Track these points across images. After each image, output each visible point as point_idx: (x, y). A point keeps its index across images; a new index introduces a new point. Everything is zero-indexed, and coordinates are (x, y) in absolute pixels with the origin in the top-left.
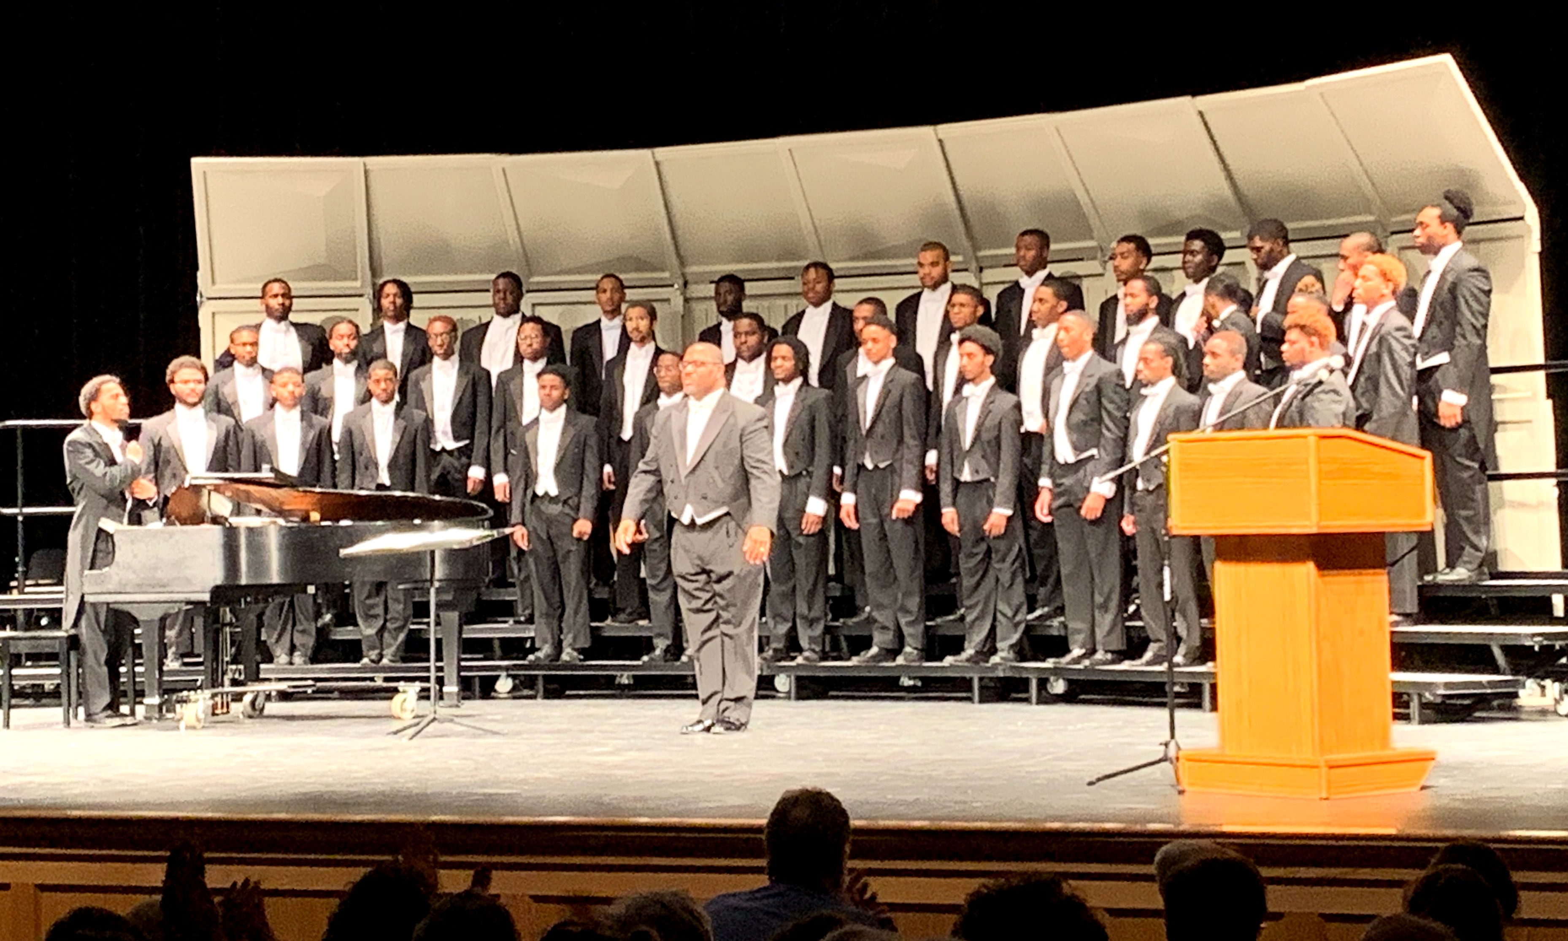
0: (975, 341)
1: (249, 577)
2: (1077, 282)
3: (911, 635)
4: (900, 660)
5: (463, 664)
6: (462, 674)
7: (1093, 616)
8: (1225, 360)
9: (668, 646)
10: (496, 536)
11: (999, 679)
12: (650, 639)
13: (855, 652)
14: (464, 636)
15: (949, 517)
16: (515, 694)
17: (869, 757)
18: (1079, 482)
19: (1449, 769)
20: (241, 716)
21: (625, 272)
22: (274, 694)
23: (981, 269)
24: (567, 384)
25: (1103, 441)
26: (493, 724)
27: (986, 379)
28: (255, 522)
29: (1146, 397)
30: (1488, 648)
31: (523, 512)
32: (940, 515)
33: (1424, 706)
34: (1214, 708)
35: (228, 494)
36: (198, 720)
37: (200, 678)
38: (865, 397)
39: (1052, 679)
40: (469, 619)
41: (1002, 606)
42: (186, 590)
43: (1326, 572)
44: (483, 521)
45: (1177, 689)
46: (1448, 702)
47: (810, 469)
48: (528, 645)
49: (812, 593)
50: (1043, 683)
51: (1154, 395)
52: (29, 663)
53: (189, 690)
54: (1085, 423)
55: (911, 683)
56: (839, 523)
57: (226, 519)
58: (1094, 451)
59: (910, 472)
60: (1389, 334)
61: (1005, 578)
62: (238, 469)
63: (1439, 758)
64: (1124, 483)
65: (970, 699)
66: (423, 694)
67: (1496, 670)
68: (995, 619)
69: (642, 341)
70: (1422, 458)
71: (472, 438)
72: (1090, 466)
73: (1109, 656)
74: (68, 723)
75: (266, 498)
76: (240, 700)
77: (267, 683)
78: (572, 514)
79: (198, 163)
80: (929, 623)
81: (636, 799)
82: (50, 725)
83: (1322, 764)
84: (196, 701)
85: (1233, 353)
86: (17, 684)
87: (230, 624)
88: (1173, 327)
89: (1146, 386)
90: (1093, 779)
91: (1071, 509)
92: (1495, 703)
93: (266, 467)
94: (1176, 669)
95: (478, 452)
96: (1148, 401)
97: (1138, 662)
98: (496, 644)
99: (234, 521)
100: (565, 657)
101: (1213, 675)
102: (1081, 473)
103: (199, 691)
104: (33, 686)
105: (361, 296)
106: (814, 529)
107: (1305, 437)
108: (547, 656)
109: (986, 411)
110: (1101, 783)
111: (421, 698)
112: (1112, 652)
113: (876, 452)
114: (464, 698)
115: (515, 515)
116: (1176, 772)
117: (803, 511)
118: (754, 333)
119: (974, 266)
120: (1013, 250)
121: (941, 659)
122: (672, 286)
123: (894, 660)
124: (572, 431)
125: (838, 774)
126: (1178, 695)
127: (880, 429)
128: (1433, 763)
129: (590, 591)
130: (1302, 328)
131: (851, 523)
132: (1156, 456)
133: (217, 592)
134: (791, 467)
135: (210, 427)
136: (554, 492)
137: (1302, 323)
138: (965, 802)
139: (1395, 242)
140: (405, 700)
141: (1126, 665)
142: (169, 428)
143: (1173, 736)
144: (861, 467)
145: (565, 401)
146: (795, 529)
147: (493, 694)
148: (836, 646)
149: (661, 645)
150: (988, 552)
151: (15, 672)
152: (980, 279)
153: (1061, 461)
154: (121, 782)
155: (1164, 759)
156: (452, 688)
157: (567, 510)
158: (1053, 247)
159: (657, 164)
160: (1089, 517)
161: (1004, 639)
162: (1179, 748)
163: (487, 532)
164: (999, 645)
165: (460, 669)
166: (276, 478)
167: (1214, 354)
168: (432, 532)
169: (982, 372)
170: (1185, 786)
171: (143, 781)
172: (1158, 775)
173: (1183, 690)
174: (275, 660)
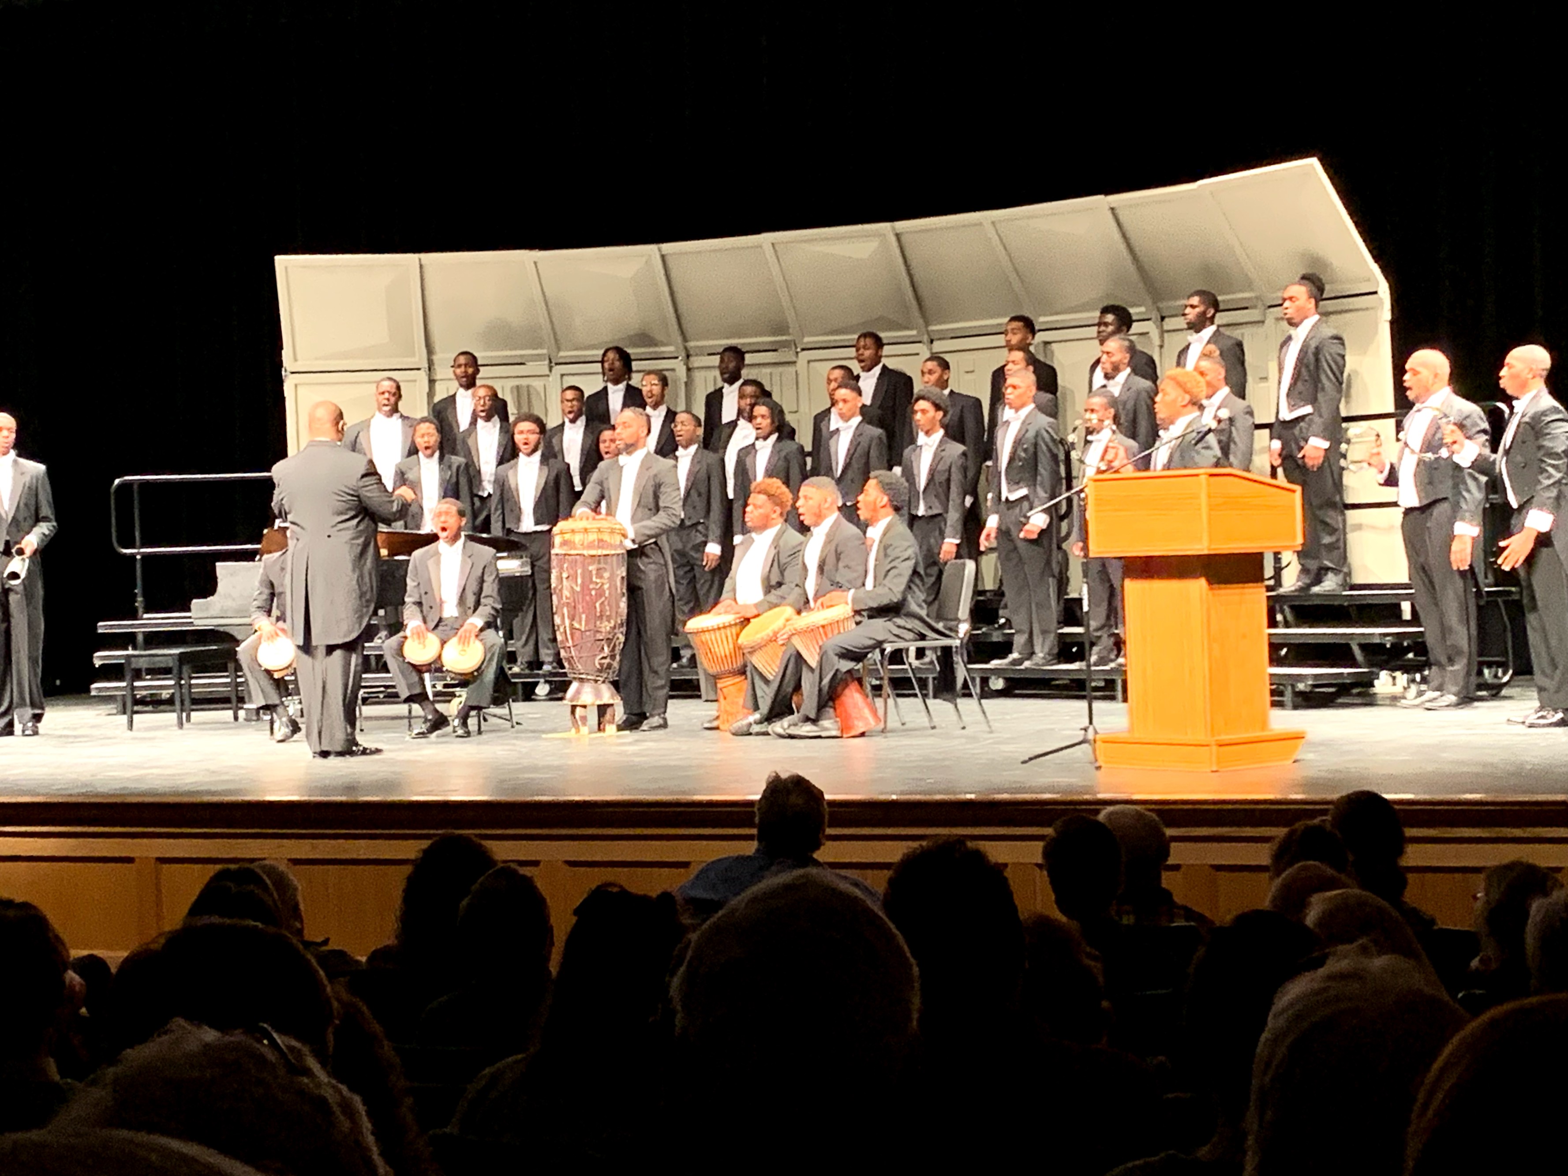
0: (927, 400)
7: (1031, 625)
16: (550, 696)
18: (1017, 515)
19: (1316, 746)
23: (932, 341)
27: (937, 430)
30: (1347, 646)
33: (1296, 694)
34: (1125, 700)
38: (837, 448)
39: (993, 677)
43: (1216, 586)
45: (1094, 684)
46: (1316, 690)
50: (985, 681)
52: (149, 677)
63: (1309, 737)
67: (1355, 664)
69: (656, 404)
70: (1294, 491)
73: (1047, 659)
74: (181, 725)
79: (281, 261)
82: (166, 727)
83: (1213, 743)
86: (139, 694)
90: (1026, 758)
92: (1355, 691)
101: (1124, 670)
104: (152, 695)
105: (419, 369)
109: (937, 458)
110: (1033, 761)
112: (1050, 655)
113: (847, 493)
116: (1094, 751)
119: (925, 338)
122: (677, 358)
126: (1097, 689)
127: (850, 475)
128: (1303, 741)
143: (1091, 722)
147: (533, 697)
150: (940, 575)
151: (136, 684)
154: (227, 773)
155: (1083, 742)
159: (663, 257)
162: (1096, 732)
169: (934, 425)
170: (1101, 763)
171: (243, 772)
172: (1079, 754)
173: (1100, 685)
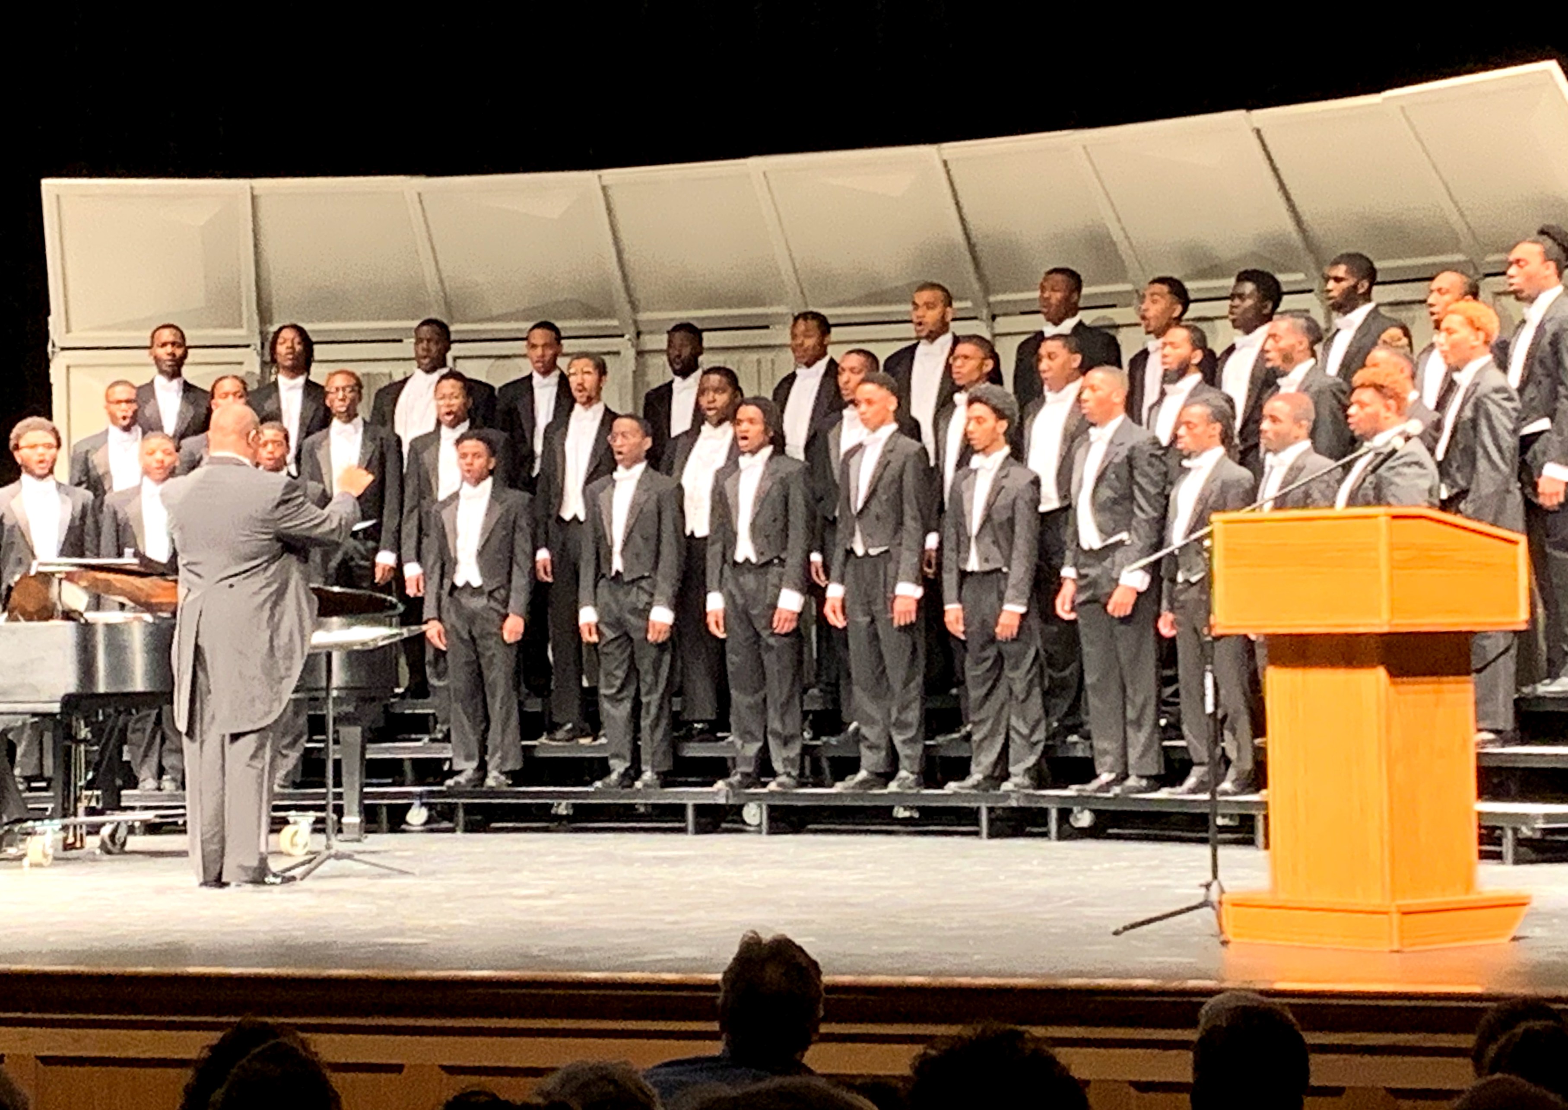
0: (986, 403)
1: (108, 684)
2: (1112, 332)
3: (907, 757)
4: (893, 787)
5: (366, 790)
6: (367, 802)
7: (1125, 732)
8: (1285, 426)
9: (627, 770)
10: (406, 635)
11: (1012, 809)
12: (605, 760)
13: (839, 776)
14: (368, 756)
15: (953, 613)
16: (430, 826)
17: (852, 901)
18: (1107, 572)
19: (1547, 917)
20: (98, 851)
21: (565, 318)
22: (137, 824)
23: (994, 317)
24: (493, 452)
25: (1134, 523)
26: (399, 861)
27: (1000, 448)
28: (114, 617)
29: (1189, 470)
31: (439, 608)
32: (942, 613)
33: (1520, 842)
34: (1267, 846)
35: (84, 583)
36: (45, 856)
37: (50, 806)
38: (858, 470)
39: (1076, 809)
40: (376, 735)
41: (1014, 721)
42: (32, 699)
43: (1399, 680)
44: (391, 617)
45: (1220, 821)
46: (1549, 838)
47: (783, 556)
48: (446, 767)
49: (787, 704)
50: (1065, 815)
51: (1199, 468)
53: (35, 820)
54: (1115, 502)
55: (907, 814)
56: (821, 619)
57: (81, 614)
58: (1124, 536)
59: (908, 560)
60: (1485, 396)
61: (1019, 688)
62: (98, 555)
63: (1535, 904)
64: (1163, 573)
65: (977, 834)
66: (319, 826)
68: (1007, 738)
69: (589, 402)
70: (1518, 543)
71: (380, 516)
72: (1119, 555)
73: (1144, 783)
75: (127, 588)
76: (97, 833)
77: (129, 812)
78: (499, 607)
79: (49, 186)
80: (928, 743)
81: (569, 951)
83: (1393, 909)
84: (43, 833)
85: (1297, 421)
87: (85, 740)
88: (1220, 387)
89: (1188, 457)
90: (1120, 928)
91: (1096, 605)
93: (128, 551)
94: (1220, 798)
95: (386, 536)
96: (1191, 476)
97: (1178, 789)
98: (408, 767)
99: (91, 616)
100: (490, 782)
101: (1264, 805)
102: (1107, 563)
103: (47, 822)
105: (248, 346)
106: (789, 627)
107: (1376, 517)
108: (469, 781)
109: (997, 490)
110: (1127, 933)
111: (315, 831)
112: (1148, 778)
113: (869, 535)
114: (368, 831)
115: (429, 611)
116: (1219, 917)
117: (774, 607)
118: (724, 391)
119: (985, 313)
120: (1037, 294)
121: (941, 786)
122: (622, 336)
123: (885, 785)
124: (498, 510)
125: (813, 921)
126: (1223, 829)
127: (875, 508)
128: (1526, 909)
129: (521, 704)
130: (1379, 388)
131: (837, 620)
132: (1196, 540)
133: (69, 701)
134: (760, 553)
135: (63, 502)
136: (477, 581)
137: (1380, 381)
138: (965, 954)
139: (1488, 286)
140: (296, 833)
141: (1164, 793)
142: (14, 504)
143: (1215, 876)
144: (850, 552)
145: (491, 473)
146: (765, 628)
147: (404, 827)
148: (817, 770)
149: (619, 767)
150: (1000, 659)
152: (992, 328)
153: (1085, 546)
155: (1204, 904)
156: (352, 819)
157: (493, 604)
158: (1085, 290)
159: (604, 188)
160: (1116, 615)
161: (1018, 761)
162: (1222, 891)
163: (395, 631)
164: (1012, 769)
165: (364, 796)
166: (141, 564)
167: (1274, 419)
168: (329, 630)
169: (994, 440)
170: (1228, 935)
172: (1199, 922)
173: (1231, 823)
174: (141, 785)
